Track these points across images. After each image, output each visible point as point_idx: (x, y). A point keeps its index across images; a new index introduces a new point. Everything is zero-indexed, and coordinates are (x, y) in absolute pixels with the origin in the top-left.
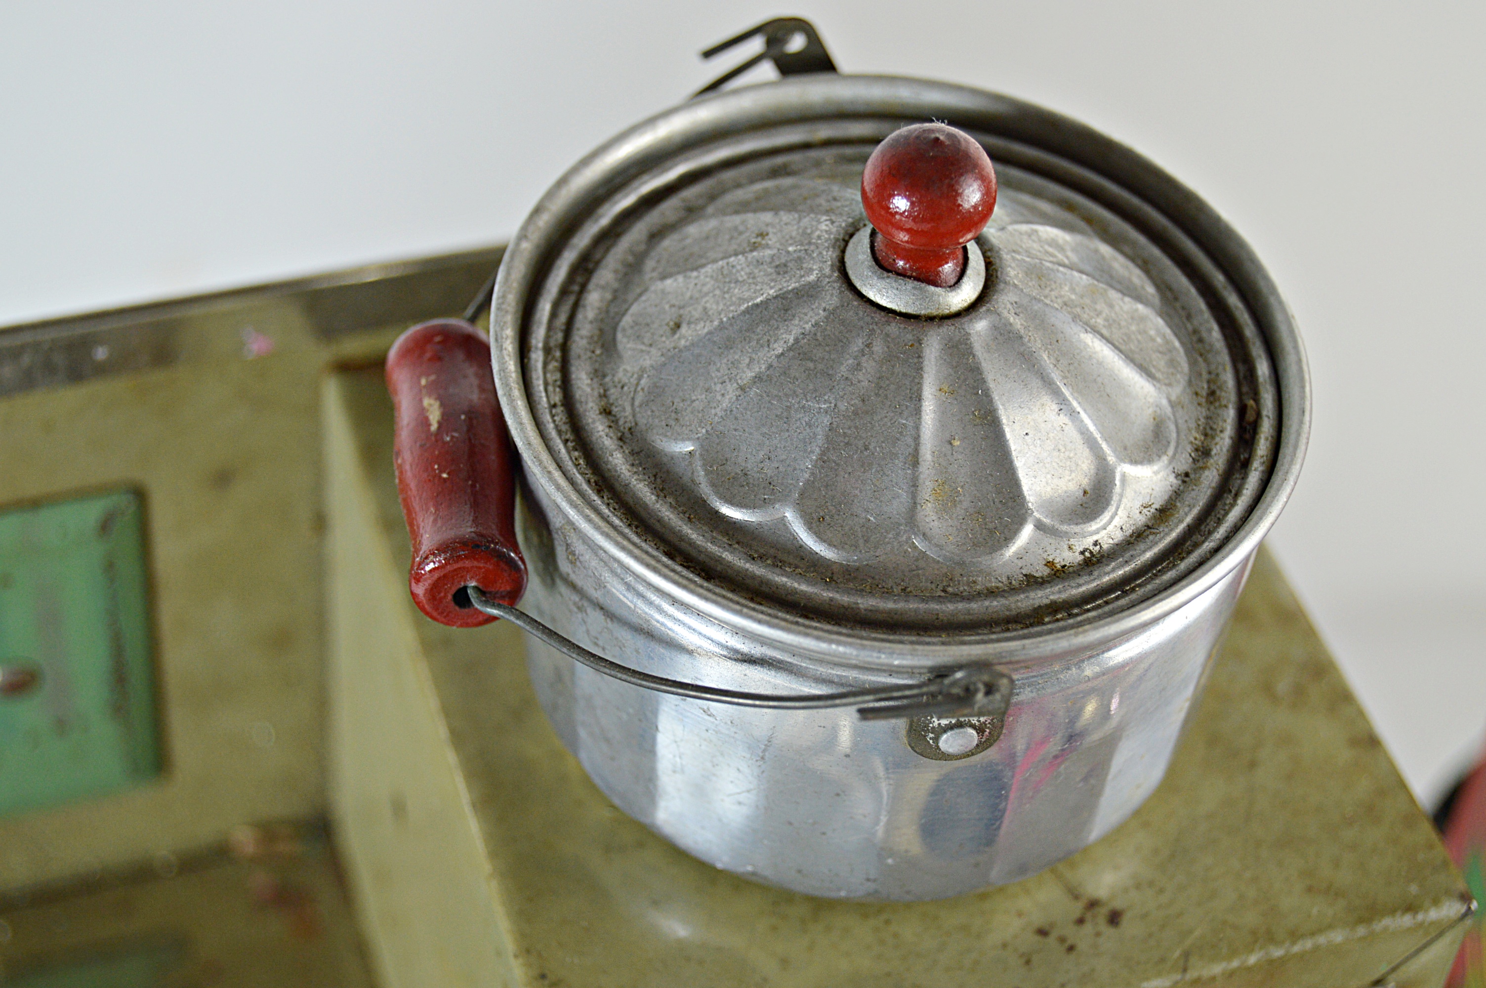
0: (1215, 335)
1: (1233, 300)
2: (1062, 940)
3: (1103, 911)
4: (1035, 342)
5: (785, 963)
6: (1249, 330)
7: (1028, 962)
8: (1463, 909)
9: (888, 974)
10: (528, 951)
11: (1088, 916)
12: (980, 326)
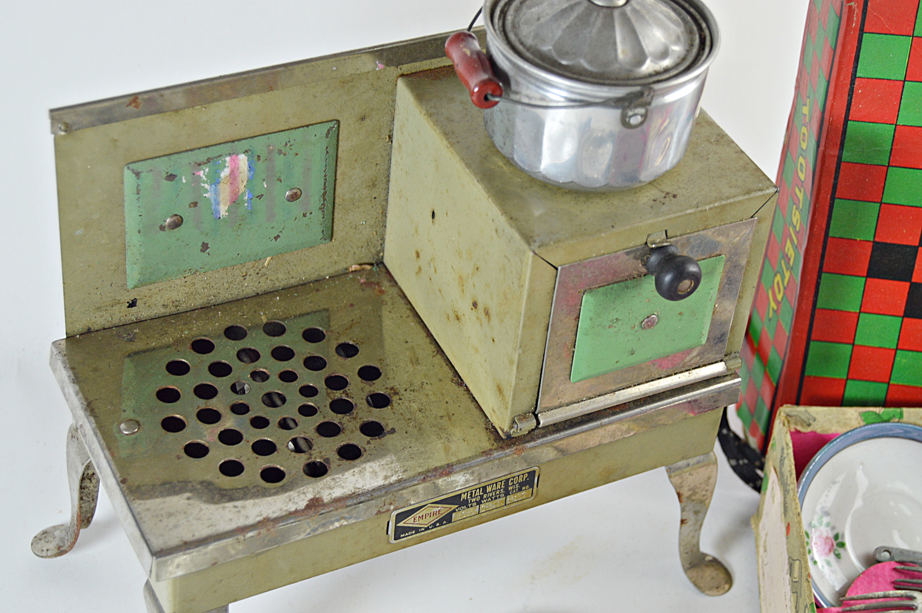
0: (689, 18)
1: (692, 10)
2: (661, 202)
3: (671, 195)
4: (644, 12)
5: (581, 211)
6: (698, 17)
7: (652, 207)
8: (776, 190)
9: (612, 212)
10: (506, 213)
11: (667, 196)
12: (628, 9)
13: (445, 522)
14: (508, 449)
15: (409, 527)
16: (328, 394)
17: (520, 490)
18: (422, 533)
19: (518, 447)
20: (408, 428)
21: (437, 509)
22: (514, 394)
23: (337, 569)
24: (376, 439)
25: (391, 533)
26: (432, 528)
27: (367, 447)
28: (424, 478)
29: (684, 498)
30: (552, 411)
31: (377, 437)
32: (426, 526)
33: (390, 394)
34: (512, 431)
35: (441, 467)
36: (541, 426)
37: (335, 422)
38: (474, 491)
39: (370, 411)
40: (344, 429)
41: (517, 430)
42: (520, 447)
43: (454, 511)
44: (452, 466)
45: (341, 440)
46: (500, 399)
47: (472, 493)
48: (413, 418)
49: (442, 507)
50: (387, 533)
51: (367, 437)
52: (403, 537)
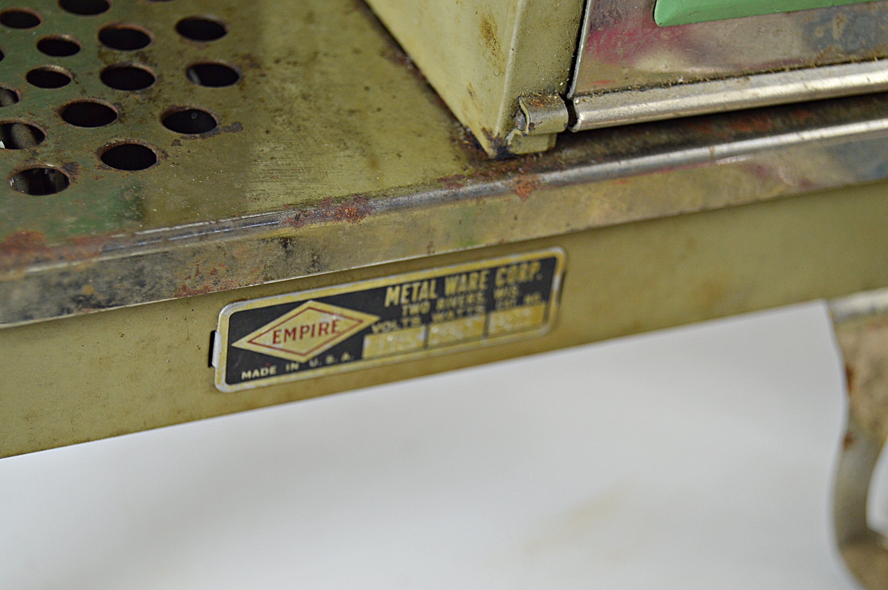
13: (346, 357)
14: (498, 179)
15: (261, 355)
16: (101, 55)
17: (520, 302)
18: (293, 377)
19: (523, 178)
20: (273, 125)
21: (330, 319)
22: (523, 32)
23: (88, 440)
24: (196, 138)
25: (219, 364)
26: (317, 367)
27: (171, 151)
28: (297, 218)
29: (858, 381)
30: (607, 95)
31: (198, 135)
32: (303, 360)
33: (240, 67)
34: (510, 138)
35: (338, 200)
36: (578, 127)
37: (107, 103)
38: (416, 286)
39: (191, 91)
40: (124, 115)
41: (522, 130)
42: (529, 178)
43: (368, 330)
44: (367, 199)
45: (114, 135)
46: (489, 54)
47: (410, 290)
48: (286, 108)
49: (342, 315)
50: (210, 365)
51: (174, 133)
52: (247, 380)
